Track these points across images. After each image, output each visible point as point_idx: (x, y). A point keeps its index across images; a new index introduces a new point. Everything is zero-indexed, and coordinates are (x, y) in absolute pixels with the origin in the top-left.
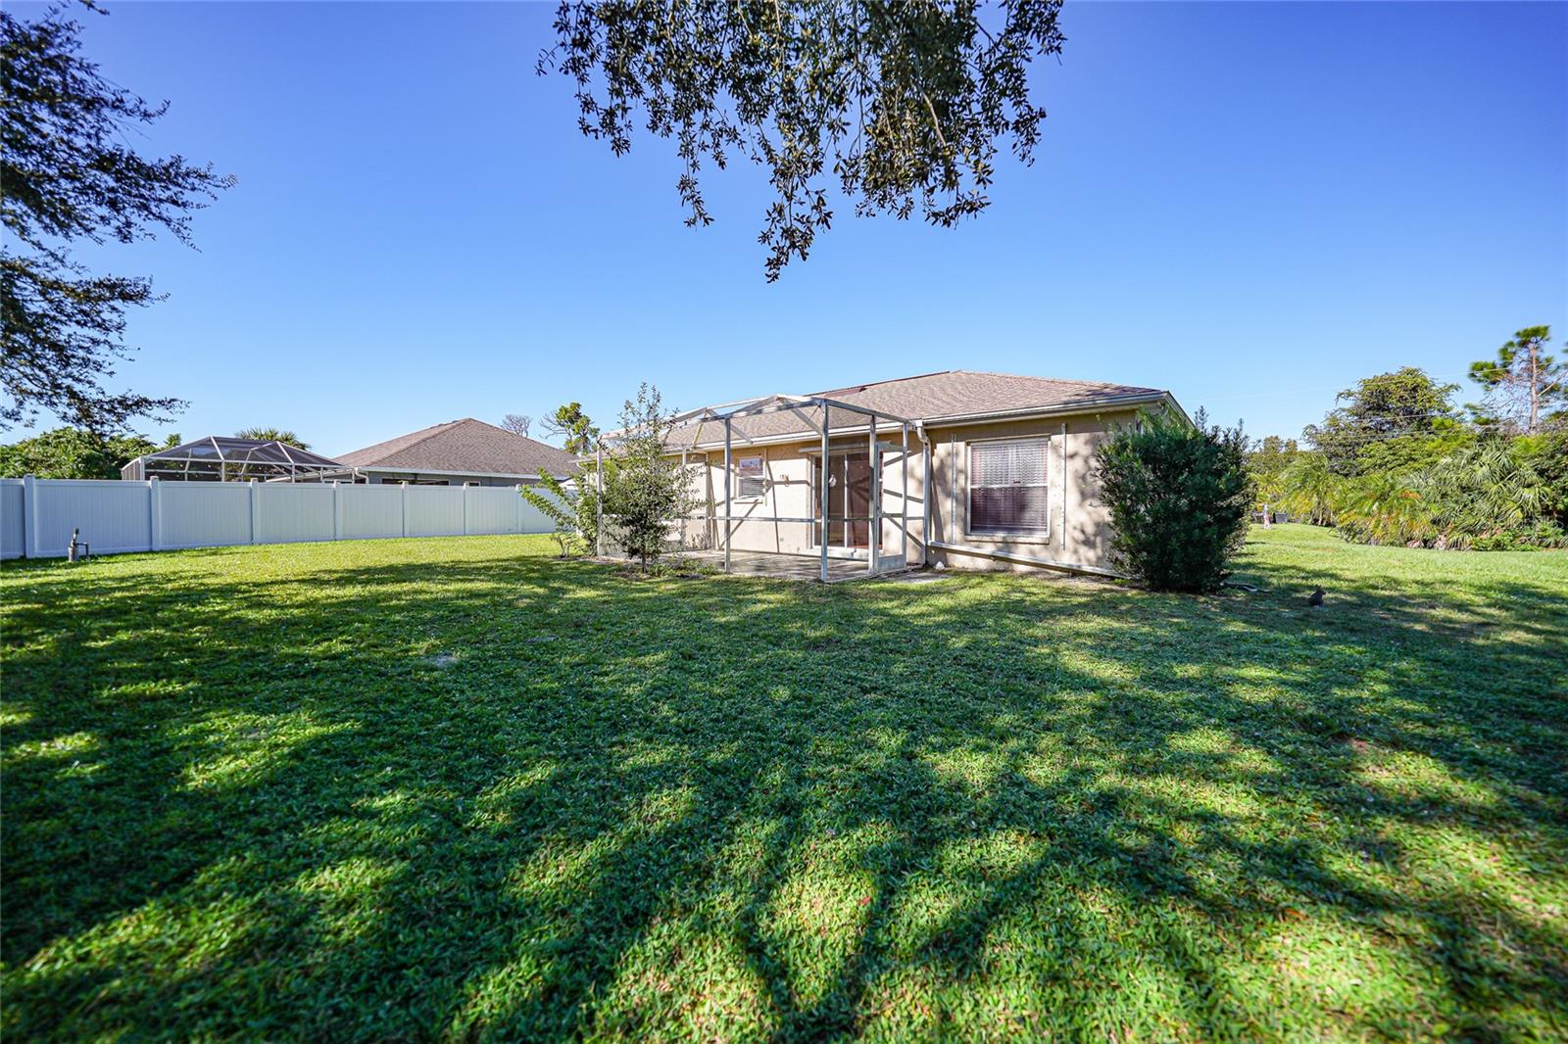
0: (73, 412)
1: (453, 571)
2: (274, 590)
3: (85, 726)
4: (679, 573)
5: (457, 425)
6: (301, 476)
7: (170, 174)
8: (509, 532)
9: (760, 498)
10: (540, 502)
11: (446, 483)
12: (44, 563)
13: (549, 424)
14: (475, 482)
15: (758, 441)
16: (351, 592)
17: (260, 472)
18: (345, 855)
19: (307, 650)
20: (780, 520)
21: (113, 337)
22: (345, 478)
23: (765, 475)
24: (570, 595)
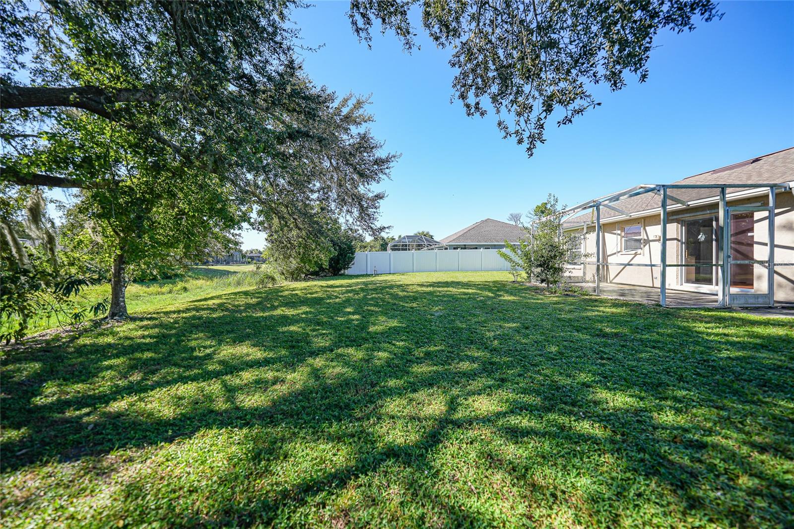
0: (371, 233)
1: (467, 285)
2: (411, 287)
3: (359, 314)
4: (566, 293)
5: (483, 222)
6: (430, 248)
7: (387, 160)
8: (501, 270)
9: (639, 251)
10: (504, 256)
11: (476, 248)
12: (369, 275)
13: (530, 216)
14: (487, 247)
15: (635, 215)
16: (430, 289)
17: (419, 247)
18: (385, 351)
19: (406, 305)
20: (654, 265)
21: (378, 210)
22: (440, 248)
23: (643, 236)
24: (502, 298)
